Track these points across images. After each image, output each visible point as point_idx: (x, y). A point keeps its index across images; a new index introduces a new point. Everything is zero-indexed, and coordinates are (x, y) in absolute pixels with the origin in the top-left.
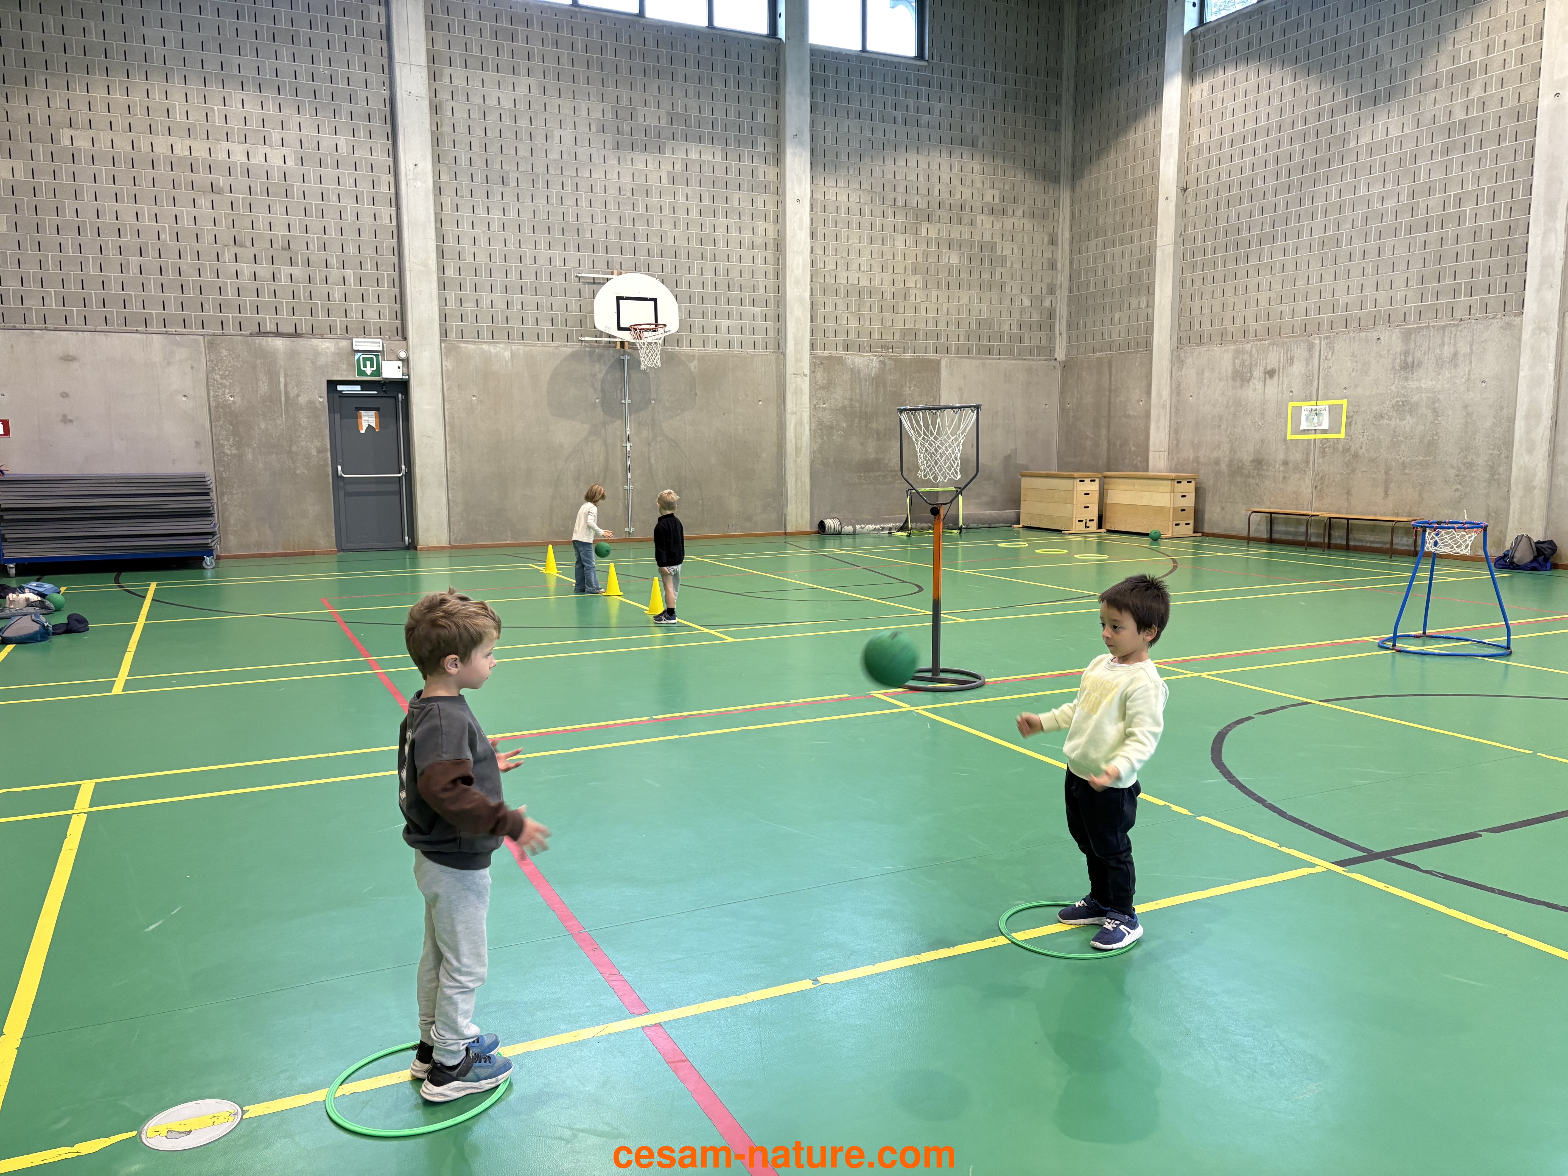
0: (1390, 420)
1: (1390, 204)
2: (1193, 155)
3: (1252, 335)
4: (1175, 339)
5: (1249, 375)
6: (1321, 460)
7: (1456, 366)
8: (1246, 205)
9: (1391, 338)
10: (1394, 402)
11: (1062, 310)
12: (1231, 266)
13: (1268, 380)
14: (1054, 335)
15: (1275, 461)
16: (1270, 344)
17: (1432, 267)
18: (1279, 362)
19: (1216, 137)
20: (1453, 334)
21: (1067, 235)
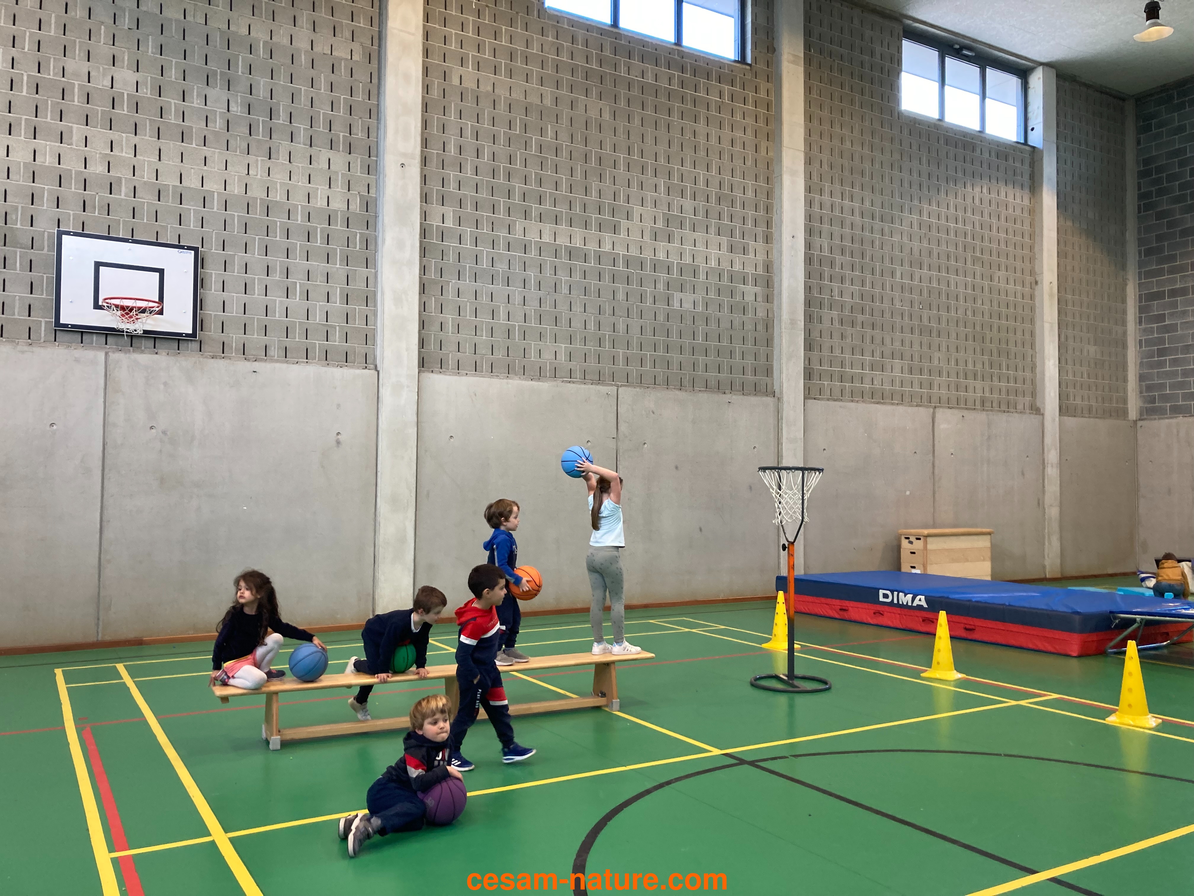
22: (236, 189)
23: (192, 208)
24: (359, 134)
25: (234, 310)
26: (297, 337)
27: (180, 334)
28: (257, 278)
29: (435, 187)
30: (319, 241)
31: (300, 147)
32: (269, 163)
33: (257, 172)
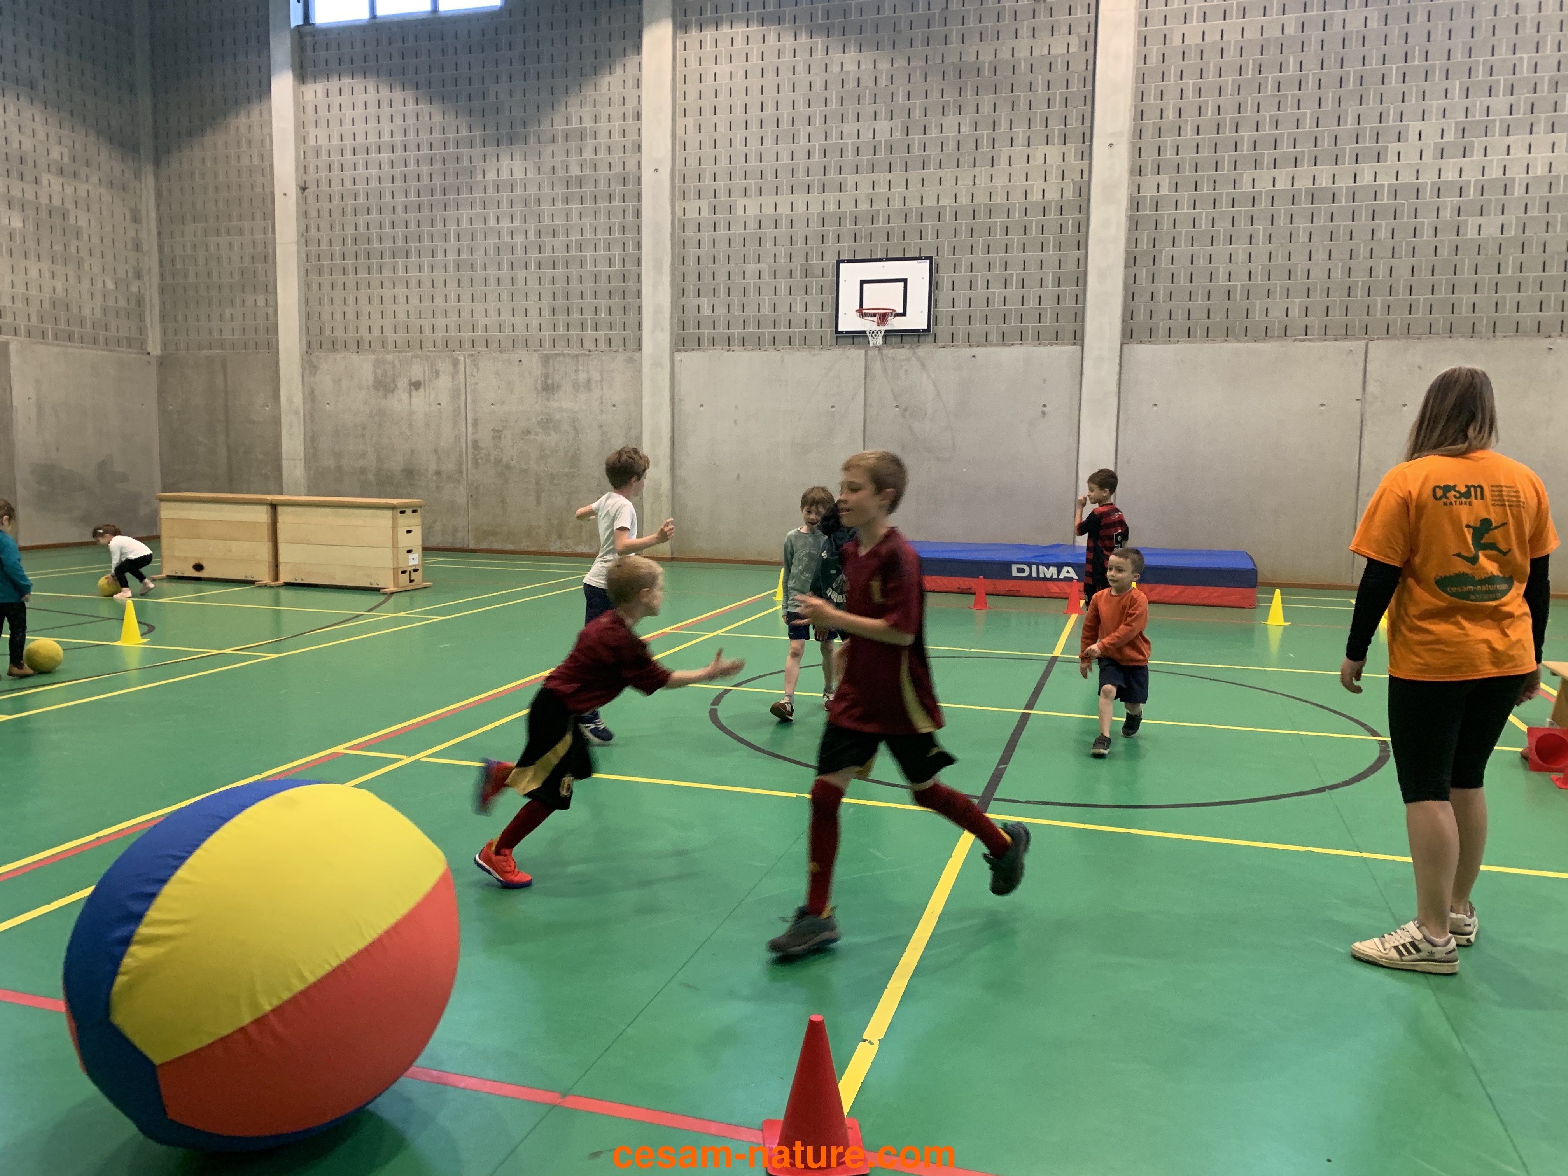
0: (537, 435)
1: (519, 239)
2: (311, 154)
3: (391, 346)
4: (304, 342)
5: (392, 385)
6: (474, 471)
7: (590, 390)
8: (374, 215)
9: (532, 361)
10: (539, 419)
11: (153, 299)
12: (363, 275)
13: (414, 393)
14: (145, 326)
15: (428, 471)
16: (413, 357)
17: (561, 302)
18: (424, 375)
19: (336, 141)
20: (586, 363)
21: (153, 214)
22: (964, 200)
23: (930, 224)
24: (1074, 123)
25: (961, 304)
26: (1013, 321)
27: (918, 330)
28: (981, 275)
29: (1149, 158)
30: (1034, 232)
31: (1019, 150)
32: (992, 170)
33: (981, 181)
